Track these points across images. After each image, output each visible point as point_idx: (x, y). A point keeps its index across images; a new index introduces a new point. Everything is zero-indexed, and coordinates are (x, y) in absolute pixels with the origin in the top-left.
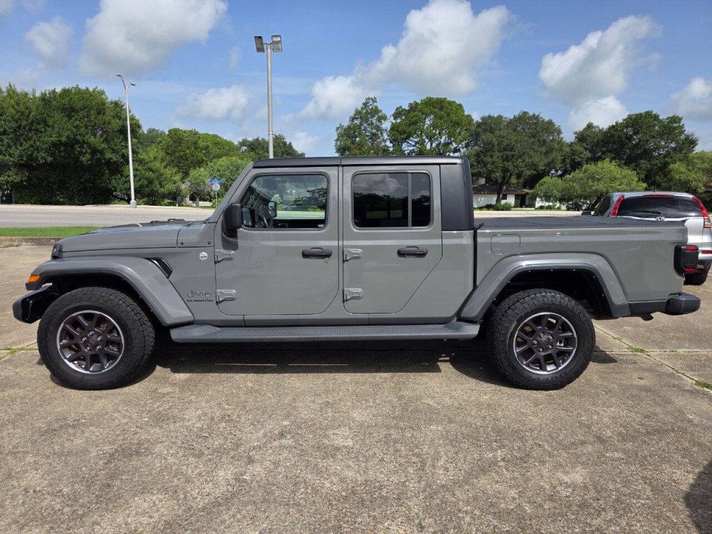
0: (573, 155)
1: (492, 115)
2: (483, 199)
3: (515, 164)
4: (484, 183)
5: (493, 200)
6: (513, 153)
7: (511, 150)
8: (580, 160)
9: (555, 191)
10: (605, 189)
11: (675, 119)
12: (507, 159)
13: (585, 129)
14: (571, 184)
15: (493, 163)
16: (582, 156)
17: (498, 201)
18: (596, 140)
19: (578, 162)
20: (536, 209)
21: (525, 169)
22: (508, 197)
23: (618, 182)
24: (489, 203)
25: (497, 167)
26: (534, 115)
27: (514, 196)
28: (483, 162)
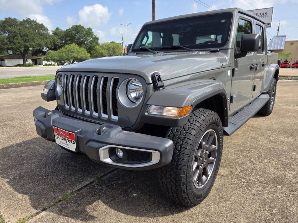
0: (54, 41)
1: (10, 17)
2: (14, 61)
3: (31, 44)
4: (12, 53)
5: (21, 62)
6: (28, 38)
7: (27, 36)
8: (57, 43)
9: (56, 57)
10: (77, 56)
11: (90, 29)
12: (25, 41)
13: (56, 30)
14: (62, 54)
15: (19, 43)
16: (58, 41)
17: (24, 62)
18: (62, 35)
19: (57, 44)
20: (44, 66)
21: (36, 46)
22: (28, 60)
23: (81, 53)
24: (19, 64)
25: (21, 45)
26: (33, 20)
27: (31, 60)
28: (13, 42)
